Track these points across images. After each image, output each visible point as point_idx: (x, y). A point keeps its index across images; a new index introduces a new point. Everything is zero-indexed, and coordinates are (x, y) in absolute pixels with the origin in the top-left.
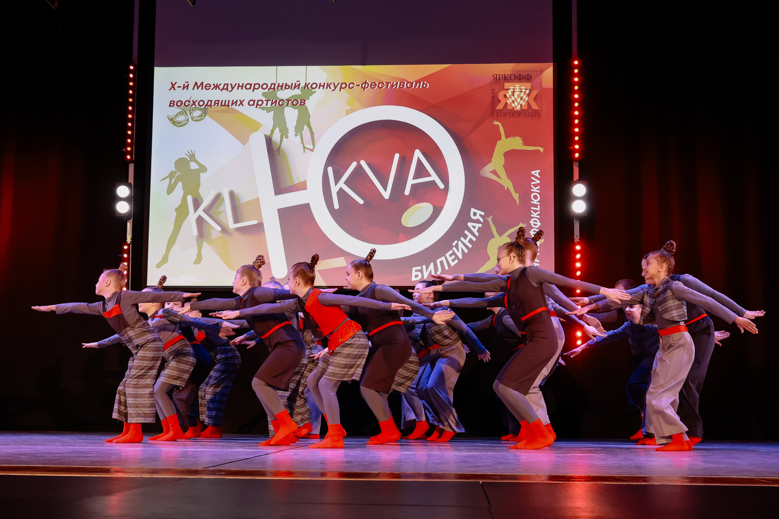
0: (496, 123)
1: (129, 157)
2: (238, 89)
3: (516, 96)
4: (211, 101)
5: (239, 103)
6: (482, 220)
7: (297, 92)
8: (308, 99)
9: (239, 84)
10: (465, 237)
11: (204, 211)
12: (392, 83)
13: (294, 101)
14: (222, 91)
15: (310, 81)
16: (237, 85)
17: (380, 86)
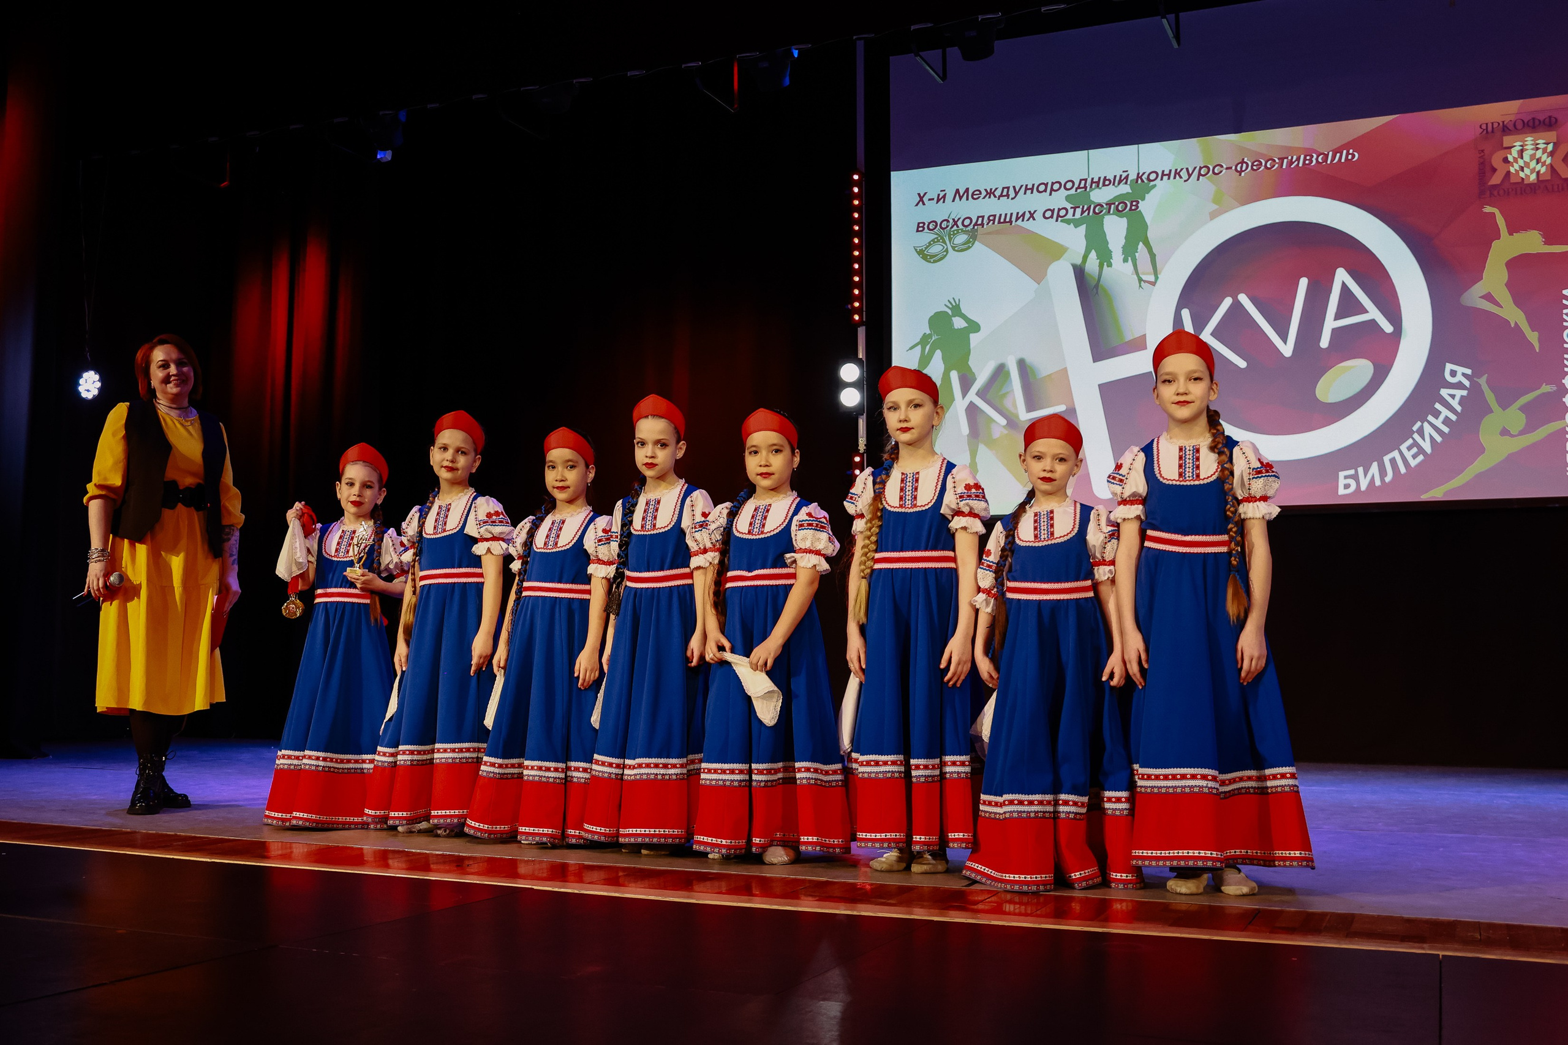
0: (1488, 209)
1: (857, 317)
2: (1025, 193)
3: (1526, 156)
4: (983, 217)
5: (1027, 215)
6: (1467, 383)
7: (1124, 189)
8: (1143, 199)
9: (1027, 185)
10: (1437, 414)
11: (977, 394)
12: (1290, 158)
13: (1119, 204)
14: (999, 199)
15: (1146, 169)
16: (1024, 188)
17: (1268, 166)
